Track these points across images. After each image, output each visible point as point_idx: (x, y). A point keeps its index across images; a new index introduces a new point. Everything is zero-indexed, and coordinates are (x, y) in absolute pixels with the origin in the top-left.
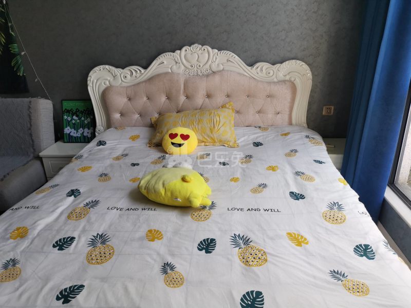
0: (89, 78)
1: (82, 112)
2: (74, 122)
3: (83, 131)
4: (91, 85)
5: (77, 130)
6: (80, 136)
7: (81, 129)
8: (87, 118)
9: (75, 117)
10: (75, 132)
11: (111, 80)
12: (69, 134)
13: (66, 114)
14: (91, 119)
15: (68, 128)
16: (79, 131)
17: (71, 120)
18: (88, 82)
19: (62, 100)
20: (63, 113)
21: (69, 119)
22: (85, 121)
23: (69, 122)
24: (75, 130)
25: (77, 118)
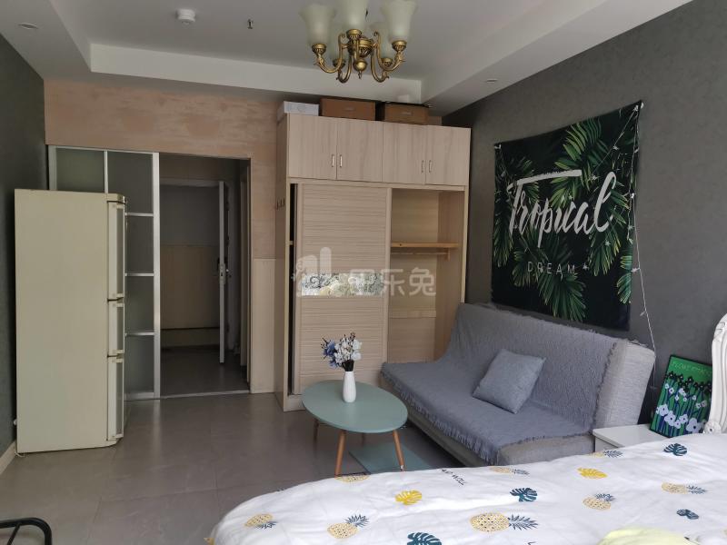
1: (697, 386)
2: (677, 398)
3: (687, 420)
5: (677, 414)
6: (679, 427)
7: (685, 416)
8: (703, 399)
9: (681, 391)
10: (674, 417)
12: (663, 418)
13: (669, 380)
14: (708, 402)
15: (665, 406)
16: (681, 418)
17: (675, 394)
19: (671, 356)
20: (666, 377)
21: (672, 391)
22: (697, 404)
23: (669, 396)
24: (674, 414)
25: (685, 394)
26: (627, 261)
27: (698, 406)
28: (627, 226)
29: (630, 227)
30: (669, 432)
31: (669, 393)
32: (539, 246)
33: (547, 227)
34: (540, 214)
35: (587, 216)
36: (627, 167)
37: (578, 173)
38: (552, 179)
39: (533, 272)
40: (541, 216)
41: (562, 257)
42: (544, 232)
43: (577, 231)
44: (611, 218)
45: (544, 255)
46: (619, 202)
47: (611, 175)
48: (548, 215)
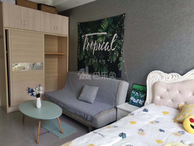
0: (148, 76)
1: (141, 91)
2: (136, 95)
3: (139, 101)
4: (149, 79)
5: (136, 99)
6: (137, 102)
7: (138, 99)
8: (143, 95)
9: (137, 93)
10: (135, 100)
11: (160, 78)
12: (132, 100)
13: (133, 90)
14: (144, 95)
15: (133, 97)
16: (137, 100)
17: (135, 94)
18: (148, 78)
19: (133, 84)
20: (132, 90)
21: (134, 93)
23: (134, 95)
24: (135, 99)
25: (138, 94)
26: (121, 59)
27: (141, 97)
28: (121, 49)
29: (122, 49)
30: (134, 104)
31: (133, 94)
32: (93, 54)
33: (96, 49)
34: (93, 45)
35: (108, 46)
36: (121, 32)
37: (105, 33)
38: (97, 35)
39: (92, 62)
40: (94, 46)
41: (101, 58)
42: (95, 50)
43: (105, 50)
44: (116, 47)
45: (95, 57)
46: (118, 42)
47: (116, 35)
48: (96, 45)
